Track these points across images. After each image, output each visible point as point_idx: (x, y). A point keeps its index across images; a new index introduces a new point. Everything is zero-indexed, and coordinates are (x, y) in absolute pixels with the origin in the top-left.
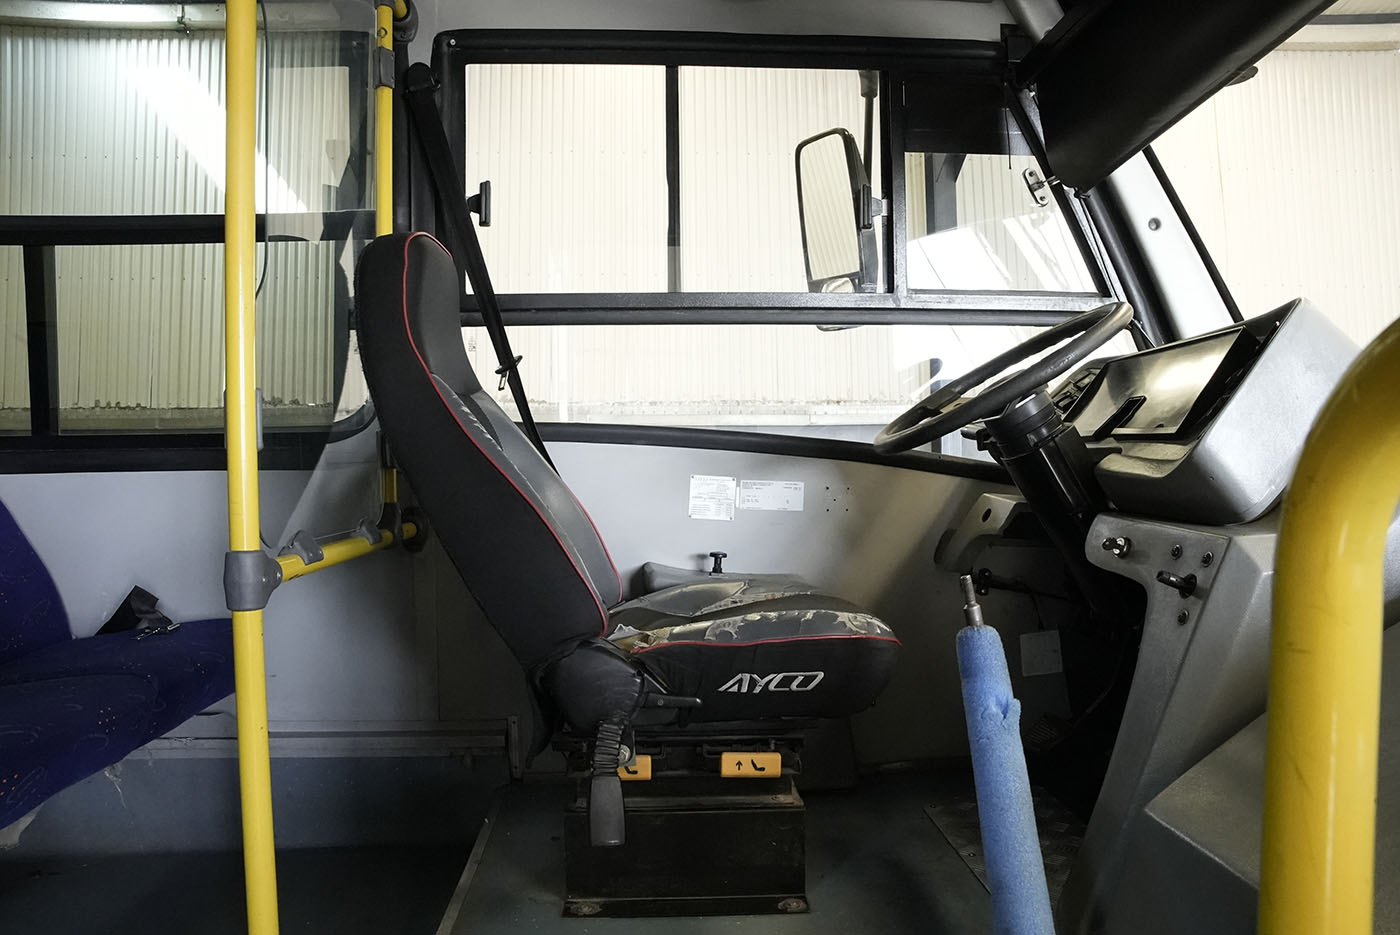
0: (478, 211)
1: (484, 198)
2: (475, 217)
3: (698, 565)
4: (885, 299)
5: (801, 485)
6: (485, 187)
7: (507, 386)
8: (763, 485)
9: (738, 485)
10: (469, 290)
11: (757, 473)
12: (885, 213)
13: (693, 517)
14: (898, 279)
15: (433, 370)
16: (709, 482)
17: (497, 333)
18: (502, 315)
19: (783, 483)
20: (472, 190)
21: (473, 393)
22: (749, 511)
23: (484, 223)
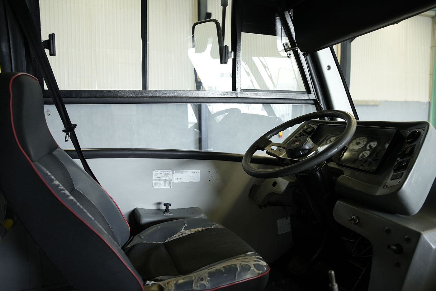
0: (49, 48)
1: (52, 42)
2: (47, 51)
3: (157, 207)
4: (232, 93)
5: (199, 171)
6: (52, 36)
7: (70, 139)
8: (183, 172)
9: (173, 173)
10: (46, 88)
11: (181, 167)
12: (233, 57)
13: (155, 187)
14: (238, 86)
15: (33, 158)
16: (161, 172)
17: (61, 108)
18: (64, 99)
19: (191, 171)
20: (45, 37)
21: (54, 150)
22: (178, 183)
23: (53, 54)
